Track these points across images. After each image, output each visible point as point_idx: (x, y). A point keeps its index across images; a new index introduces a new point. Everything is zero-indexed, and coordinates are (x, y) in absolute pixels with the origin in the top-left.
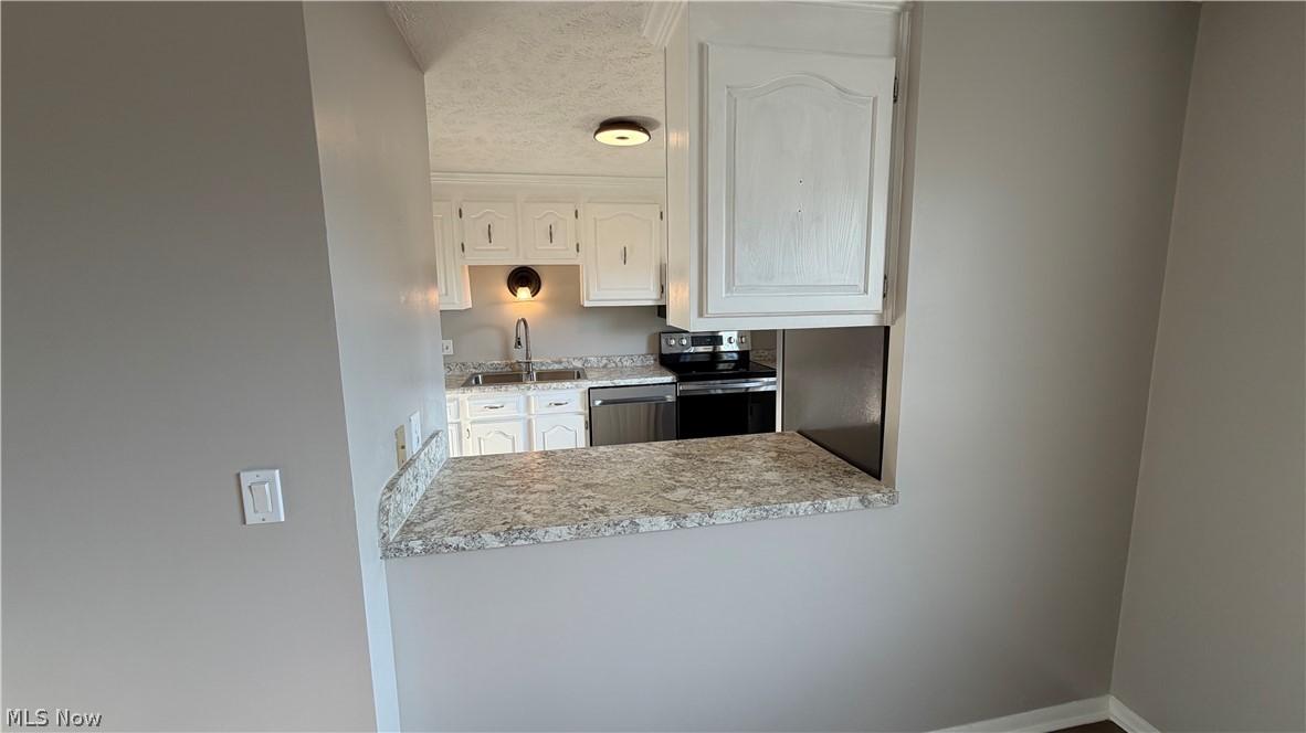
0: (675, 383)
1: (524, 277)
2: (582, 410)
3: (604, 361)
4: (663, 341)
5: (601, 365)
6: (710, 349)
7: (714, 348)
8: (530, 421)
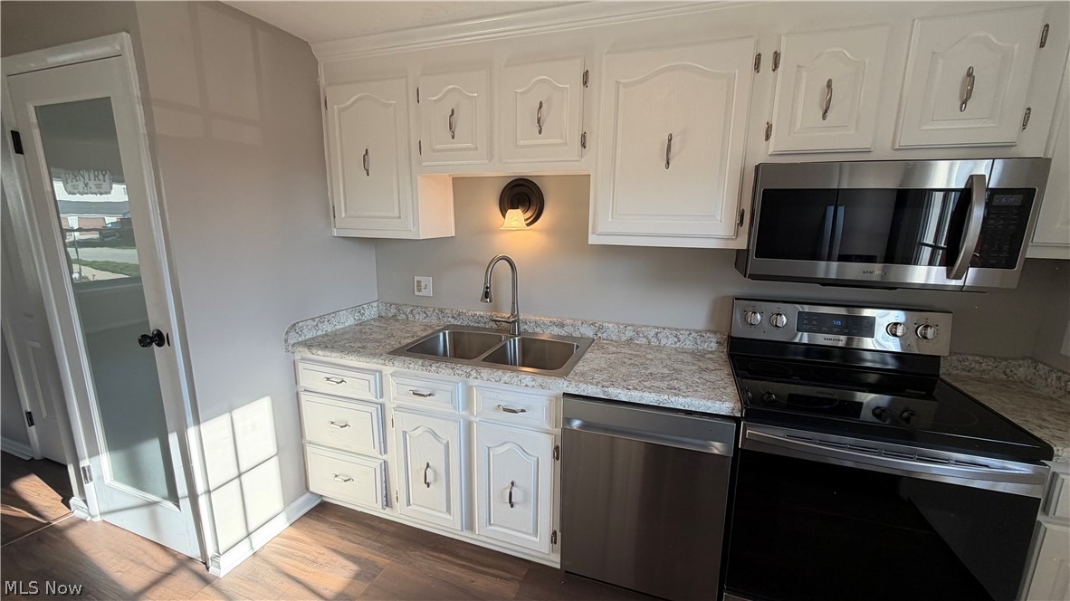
0: (737, 420)
1: (522, 194)
2: (547, 427)
3: (629, 334)
4: (737, 316)
5: (624, 339)
6: (842, 341)
7: (849, 341)
8: (469, 425)
